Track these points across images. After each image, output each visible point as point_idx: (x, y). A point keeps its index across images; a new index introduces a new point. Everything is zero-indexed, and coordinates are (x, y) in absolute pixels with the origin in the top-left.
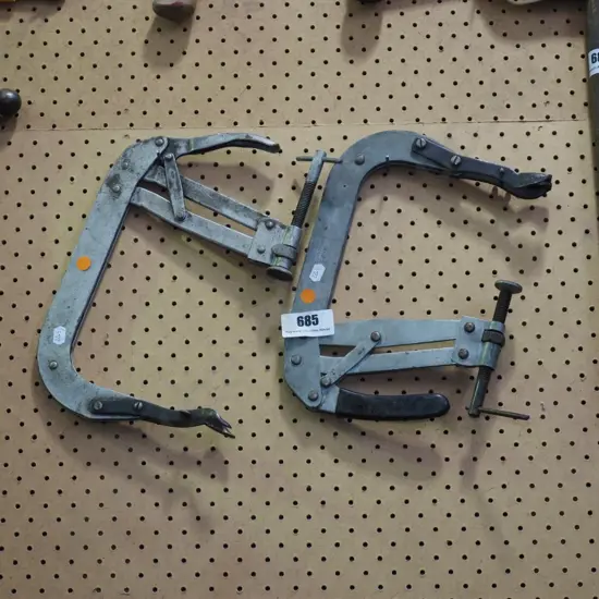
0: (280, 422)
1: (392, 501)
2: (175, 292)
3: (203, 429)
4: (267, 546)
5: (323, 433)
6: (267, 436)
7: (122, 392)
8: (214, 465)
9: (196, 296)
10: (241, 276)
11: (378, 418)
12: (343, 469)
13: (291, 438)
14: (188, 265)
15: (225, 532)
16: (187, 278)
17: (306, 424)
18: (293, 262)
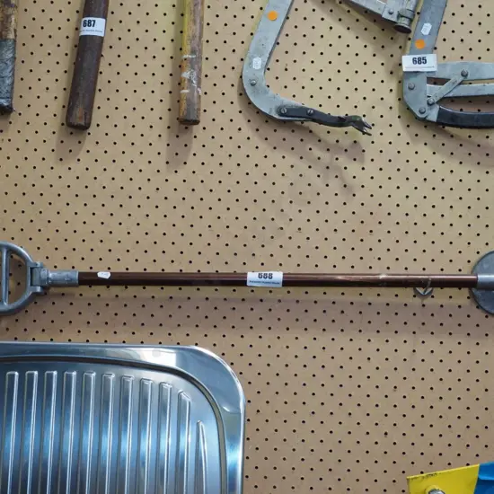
0: (399, 126)
1: (470, 180)
2: (331, 37)
3: (350, 129)
4: (389, 206)
5: (426, 135)
6: (390, 135)
7: (297, 102)
8: (356, 152)
9: (345, 41)
10: (375, 29)
11: (462, 127)
12: (438, 158)
13: (405, 137)
14: (340, 20)
15: (362, 195)
16: (339, 29)
17: (415, 129)
18: (411, 20)
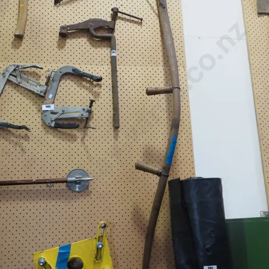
0: (41, 129)
1: (66, 146)
2: (18, 99)
3: (24, 130)
4: (38, 156)
5: (51, 131)
6: (39, 132)
7: (5, 121)
8: (26, 138)
9: (23, 100)
10: (33, 96)
11: (63, 128)
12: (55, 139)
13: (44, 132)
14: (21, 94)
15: (28, 153)
16: (21, 96)
17: (47, 129)
18: (45, 94)
